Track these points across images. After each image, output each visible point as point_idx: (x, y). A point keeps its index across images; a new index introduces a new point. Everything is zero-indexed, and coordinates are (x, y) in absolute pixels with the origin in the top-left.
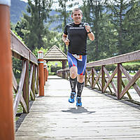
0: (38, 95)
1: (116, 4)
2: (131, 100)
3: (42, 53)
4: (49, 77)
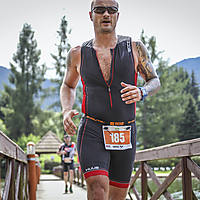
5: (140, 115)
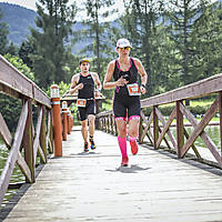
0: (53, 156)
1: (177, 10)
2: (199, 159)
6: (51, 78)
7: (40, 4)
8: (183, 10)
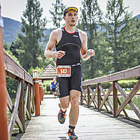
0: (34, 115)
1: (110, 22)
2: (127, 118)
3: (37, 73)
4: (45, 96)
5: (113, 52)
6: (30, 64)
7: (24, 18)
8: (114, 22)
